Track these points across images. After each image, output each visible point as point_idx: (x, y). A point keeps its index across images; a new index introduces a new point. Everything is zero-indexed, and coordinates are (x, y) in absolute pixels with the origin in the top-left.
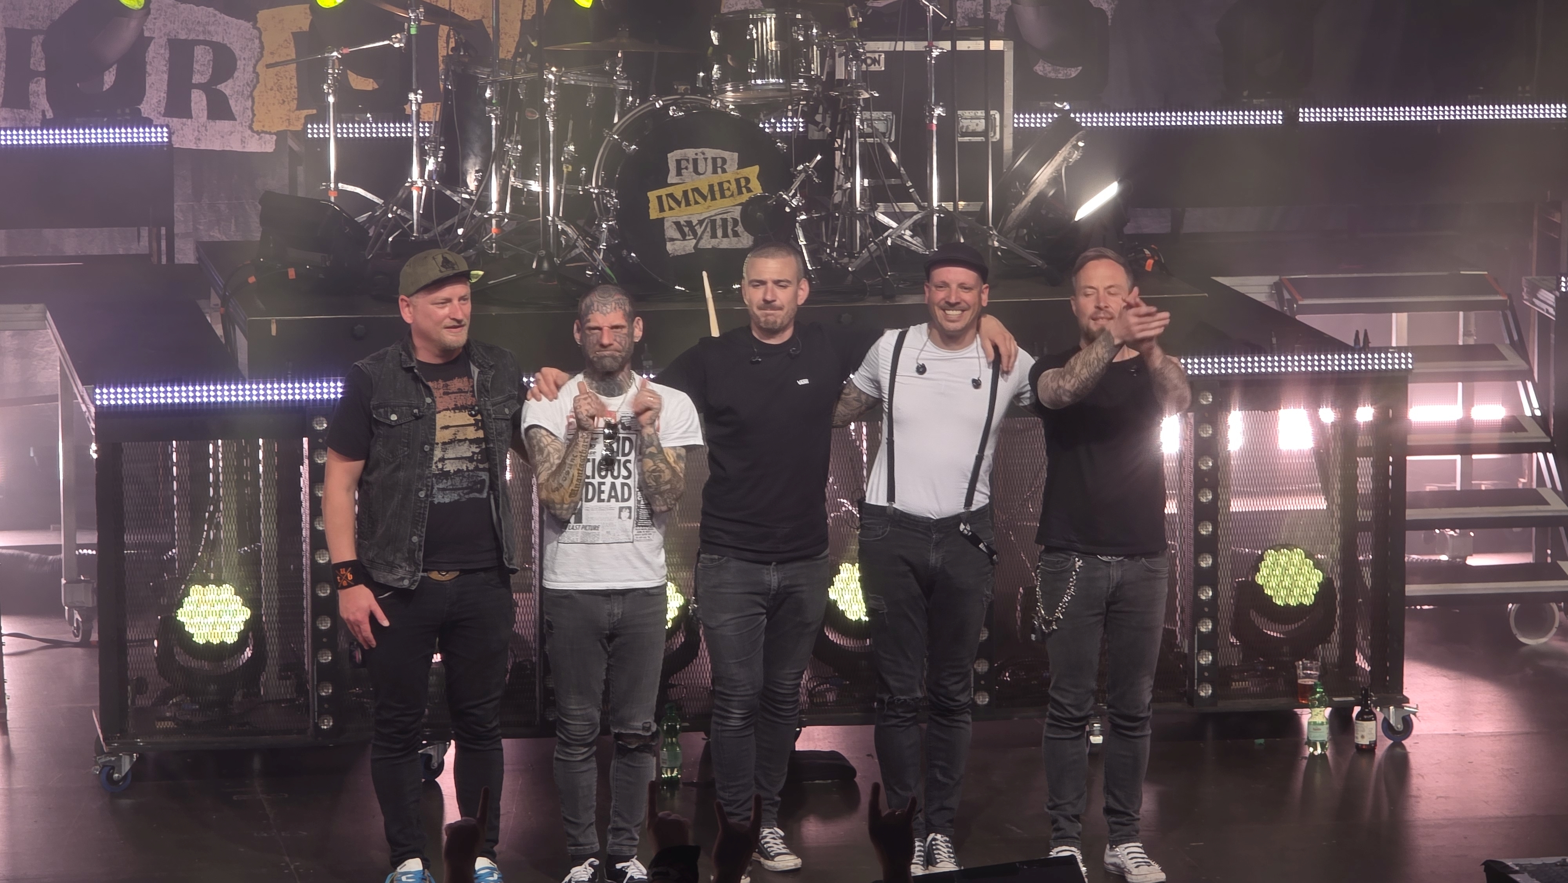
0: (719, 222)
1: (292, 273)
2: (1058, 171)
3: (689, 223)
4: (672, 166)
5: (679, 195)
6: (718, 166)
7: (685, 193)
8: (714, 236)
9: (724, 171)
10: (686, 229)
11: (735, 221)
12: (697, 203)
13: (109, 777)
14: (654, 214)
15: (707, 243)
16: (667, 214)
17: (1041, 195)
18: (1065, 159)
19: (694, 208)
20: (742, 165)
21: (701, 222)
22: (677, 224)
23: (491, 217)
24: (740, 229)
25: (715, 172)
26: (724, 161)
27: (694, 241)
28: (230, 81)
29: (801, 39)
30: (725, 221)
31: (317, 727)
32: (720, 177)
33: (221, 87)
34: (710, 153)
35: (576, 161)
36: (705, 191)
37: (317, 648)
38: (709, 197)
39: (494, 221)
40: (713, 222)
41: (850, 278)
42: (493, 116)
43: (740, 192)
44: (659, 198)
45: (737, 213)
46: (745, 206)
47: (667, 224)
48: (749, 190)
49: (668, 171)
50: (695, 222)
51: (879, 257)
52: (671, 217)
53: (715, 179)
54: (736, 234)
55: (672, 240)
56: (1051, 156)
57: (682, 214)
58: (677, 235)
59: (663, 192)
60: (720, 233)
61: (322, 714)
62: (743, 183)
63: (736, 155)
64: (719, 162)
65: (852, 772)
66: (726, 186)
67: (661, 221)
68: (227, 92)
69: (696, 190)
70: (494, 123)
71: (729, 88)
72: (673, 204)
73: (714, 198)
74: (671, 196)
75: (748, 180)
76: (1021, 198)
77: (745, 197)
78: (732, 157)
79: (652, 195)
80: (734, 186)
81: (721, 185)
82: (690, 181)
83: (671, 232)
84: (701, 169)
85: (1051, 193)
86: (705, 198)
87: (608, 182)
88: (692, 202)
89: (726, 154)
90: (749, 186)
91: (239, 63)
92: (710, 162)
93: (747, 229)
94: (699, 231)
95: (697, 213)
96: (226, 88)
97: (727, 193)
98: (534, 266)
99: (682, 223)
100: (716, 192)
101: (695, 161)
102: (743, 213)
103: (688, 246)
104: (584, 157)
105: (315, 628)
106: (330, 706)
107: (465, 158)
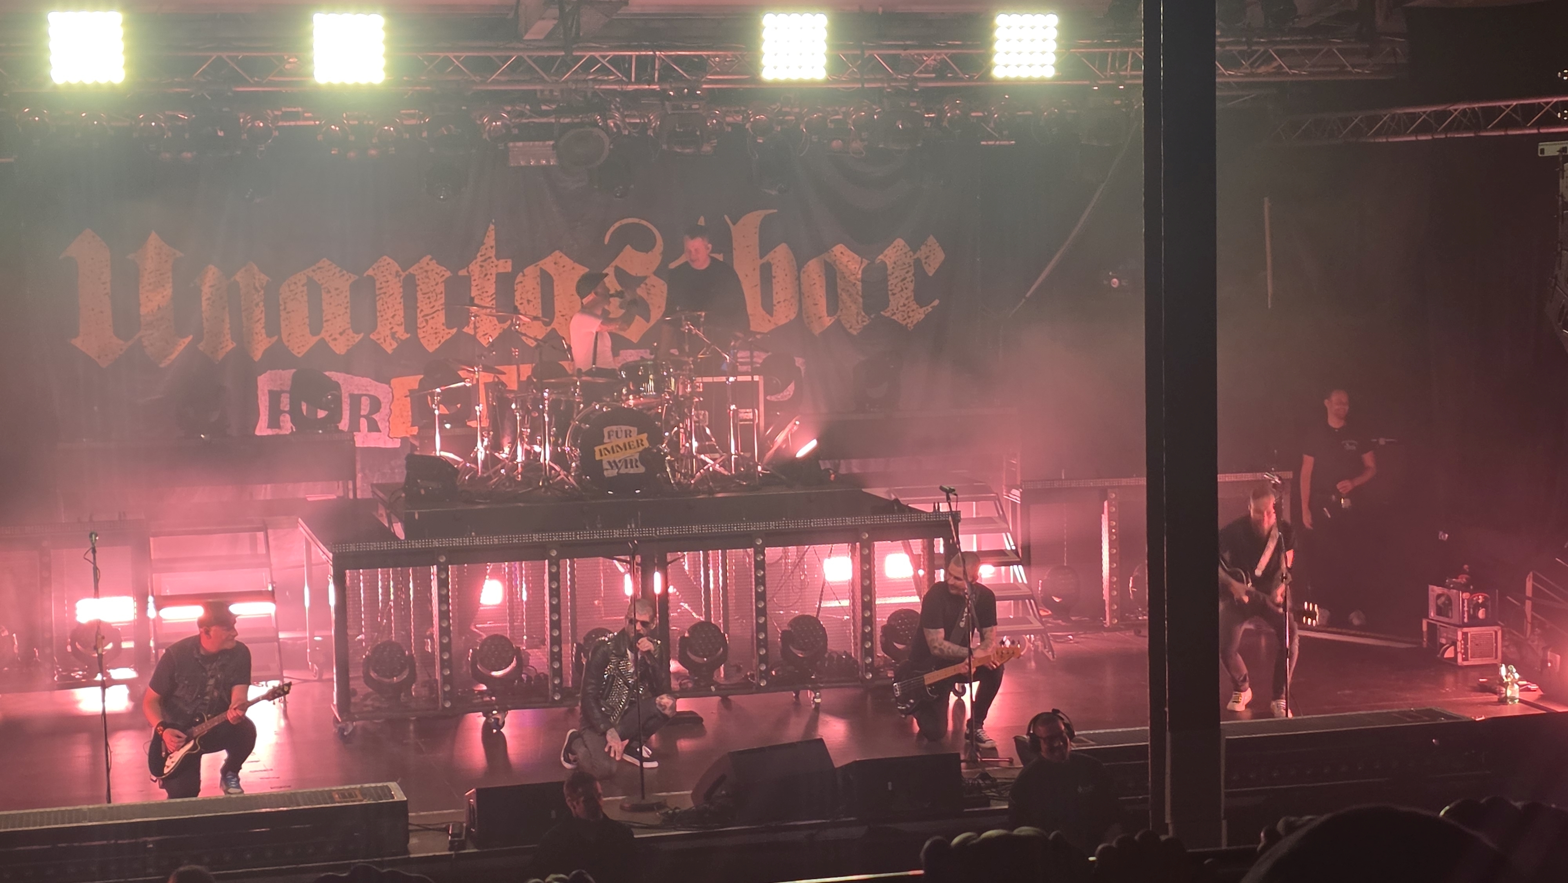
0: (629, 461)
1: (423, 492)
2: (787, 436)
3: (614, 462)
4: (606, 435)
5: (609, 449)
6: (628, 434)
7: (612, 448)
8: (626, 467)
9: (630, 436)
10: (613, 464)
11: (636, 461)
12: (618, 452)
13: (342, 734)
14: (598, 457)
15: (623, 471)
16: (604, 457)
17: (779, 448)
18: (790, 430)
19: (616, 454)
20: (639, 433)
21: (620, 461)
22: (609, 462)
23: (518, 463)
24: (639, 464)
25: (626, 437)
26: (630, 431)
27: (617, 470)
28: (378, 414)
29: (665, 374)
30: (631, 460)
31: (443, 706)
32: (629, 439)
33: (374, 416)
34: (624, 428)
35: (556, 436)
36: (622, 446)
37: (442, 668)
38: (624, 449)
39: (519, 465)
40: (626, 461)
41: (692, 486)
42: (518, 414)
43: (638, 446)
44: (600, 450)
45: (637, 456)
46: (641, 453)
47: (604, 462)
48: (643, 445)
49: (603, 437)
50: (617, 461)
51: (706, 476)
52: (605, 459)
53: (626, 440)
54: (637, 467)
55: (607, 469)
56: (783, 429)
57: (611, 457)
58: (609, 467)
59: (602, 447)
60: (629, 466)
61: (445, 700)
62: (640, 442)
63: (636, 429)
64: (628, 432)
65: (701, 720)
66: (631, 444)
67: (601, 461)
68: (377, 419)
69: (618, 446)
70: (518, 418)
71: (631, 397)
72: (607, 452)
73: (626, 449)
74: (605, 449)
75: (642, 441)
76: (771, 448)
77: (641, 448)
78: (634, 430)
79: (597, 449)
80: (635, 444)
81: (629, 443)
82: (615, 442)
83: (606, 466)
84: (619, 436)
85: (784, 446)
86: (621, 449)
87: (574, 444)
88: (615, 451)
89: (632, 428)
90: (643, 443)
91: (383, 405)
92: (624, 432)
93: (642, 464)
94: (619, 465)
95: (618, 456)
96: (376, 417)
97: (632, 447)
98: (541, 484)
99: (611, 461)
100: (627, 446)
101: (617, 432)
102: (640, 456)
103: (615, 472)
104: (561, 434)
105: (441, 659)
106: (448, 696)
107: (503, 437)
